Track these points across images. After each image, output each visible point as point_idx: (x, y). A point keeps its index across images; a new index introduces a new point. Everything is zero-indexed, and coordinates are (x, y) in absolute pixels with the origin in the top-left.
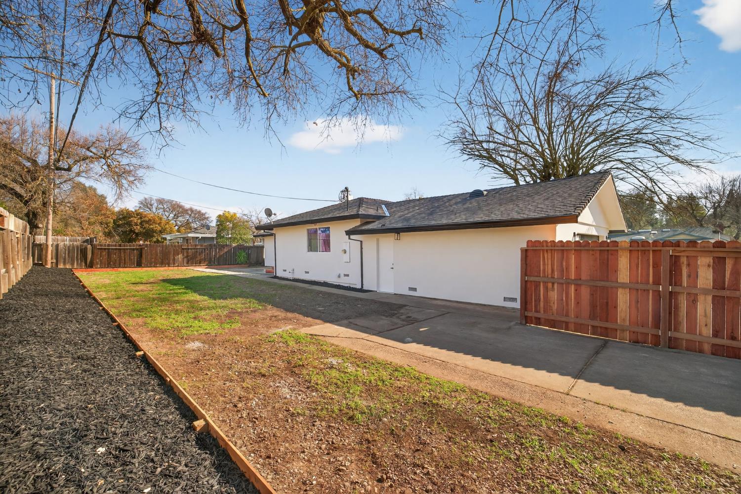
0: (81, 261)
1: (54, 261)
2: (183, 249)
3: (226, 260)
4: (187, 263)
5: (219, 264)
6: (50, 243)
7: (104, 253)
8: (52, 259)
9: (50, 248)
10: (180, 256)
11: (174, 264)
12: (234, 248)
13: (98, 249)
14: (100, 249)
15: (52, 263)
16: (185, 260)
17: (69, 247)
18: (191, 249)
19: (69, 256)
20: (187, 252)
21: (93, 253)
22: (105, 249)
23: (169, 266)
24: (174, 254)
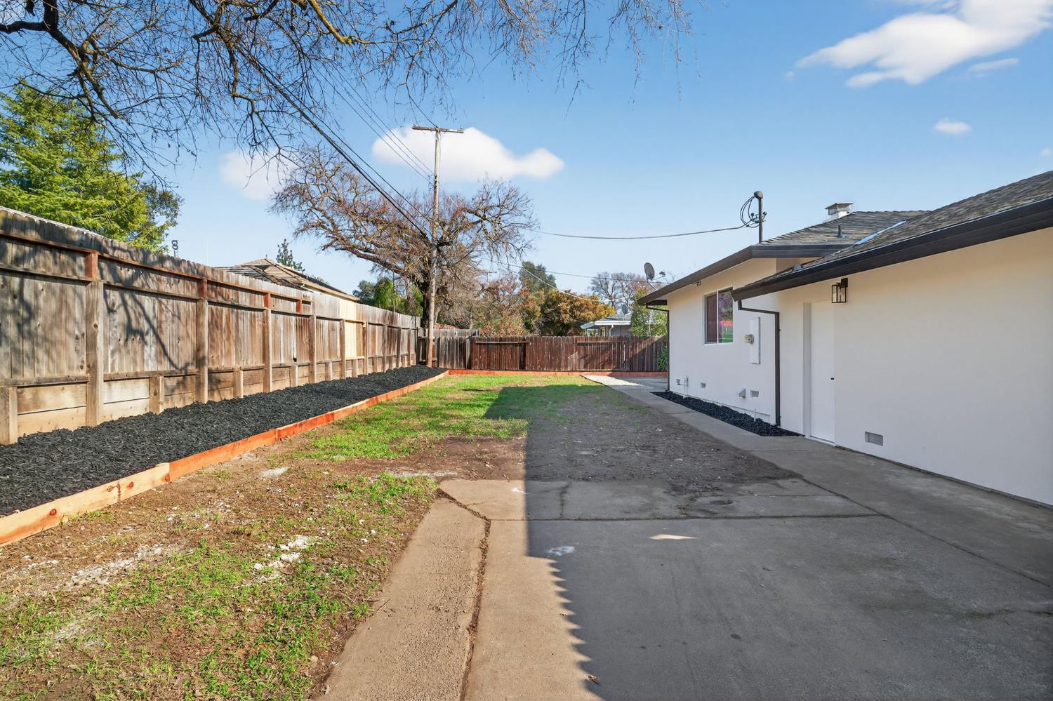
0: (461, 361)
1: (436, 359)
2: (579, 344)
3: (644, 365)
4: (585, 367)
5: (632, 369)
6: (432, 337)
7: (484, 350)
8: (433, 356)
9: (432, 344)
10: (575, 356)
11: (566, 367)
12: (656, 343)
13: (478, 344)
14: (480, 344)
15: (433, 361)
16: (583, 361)
17: (449, 342)
18: (591, 344)
19: (449, 352)
20: (585, 348)
21: (471, 352)
22: (484, 344)
23: (559, 371)
24: (567, 353)
